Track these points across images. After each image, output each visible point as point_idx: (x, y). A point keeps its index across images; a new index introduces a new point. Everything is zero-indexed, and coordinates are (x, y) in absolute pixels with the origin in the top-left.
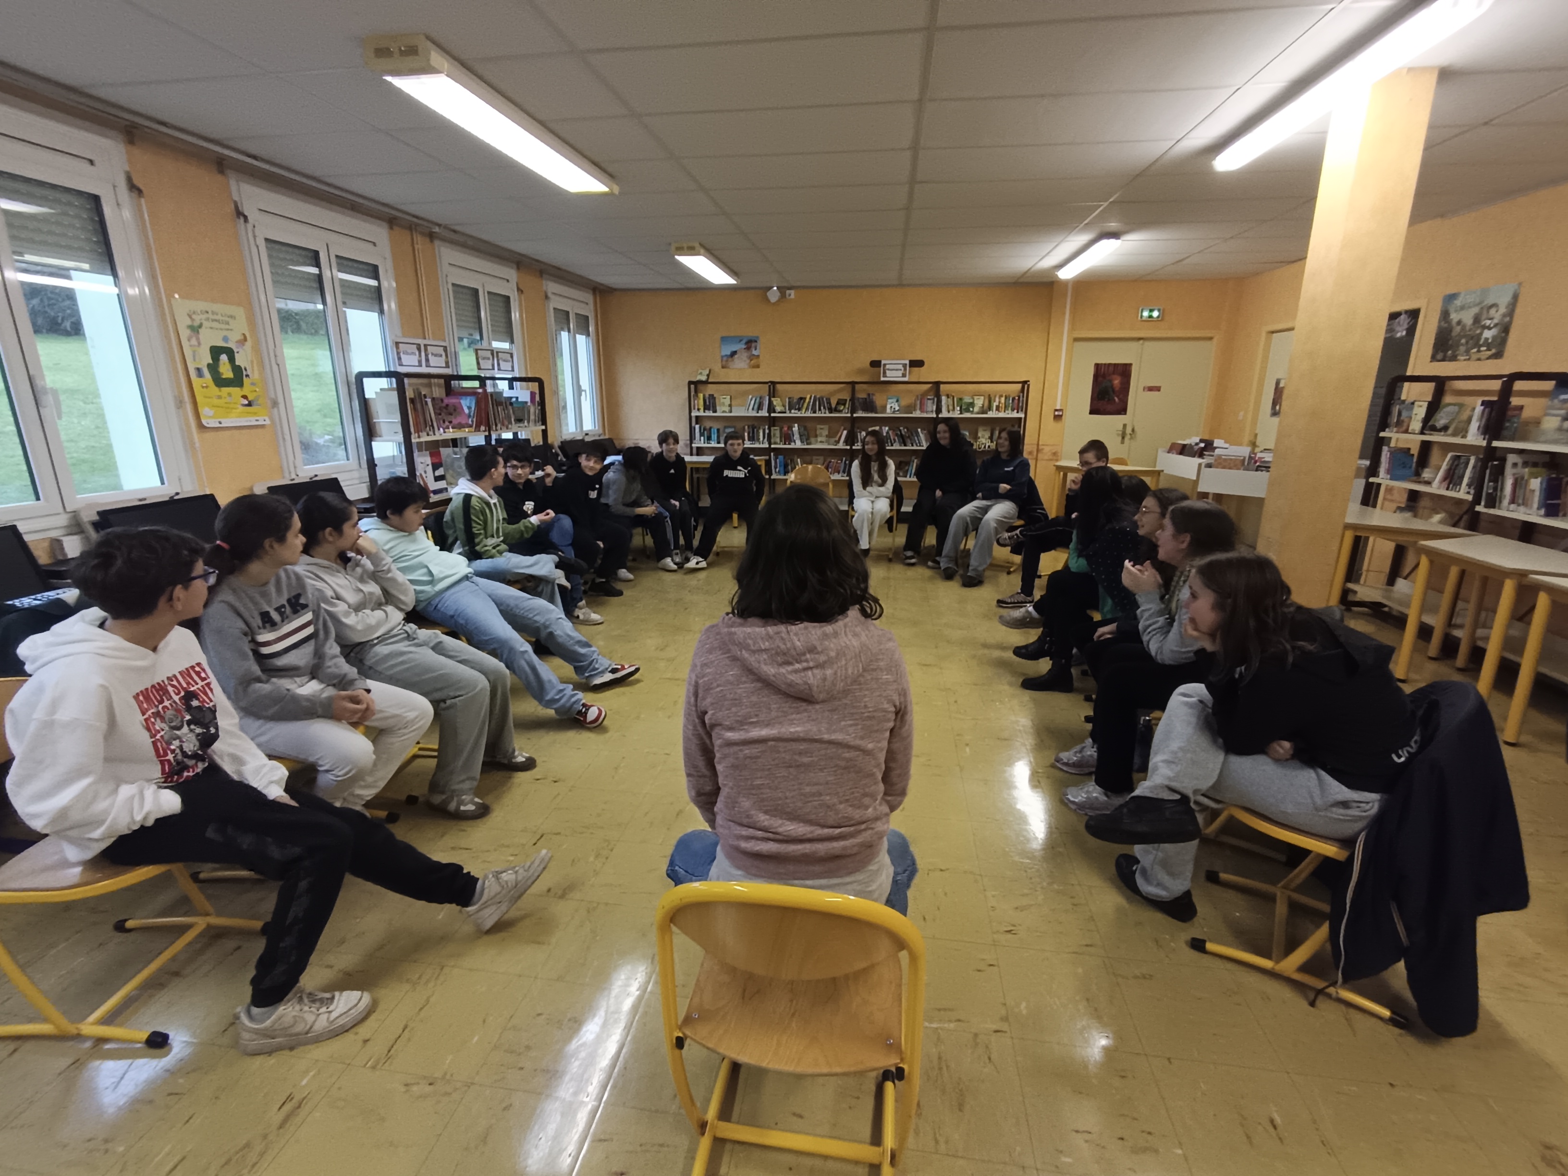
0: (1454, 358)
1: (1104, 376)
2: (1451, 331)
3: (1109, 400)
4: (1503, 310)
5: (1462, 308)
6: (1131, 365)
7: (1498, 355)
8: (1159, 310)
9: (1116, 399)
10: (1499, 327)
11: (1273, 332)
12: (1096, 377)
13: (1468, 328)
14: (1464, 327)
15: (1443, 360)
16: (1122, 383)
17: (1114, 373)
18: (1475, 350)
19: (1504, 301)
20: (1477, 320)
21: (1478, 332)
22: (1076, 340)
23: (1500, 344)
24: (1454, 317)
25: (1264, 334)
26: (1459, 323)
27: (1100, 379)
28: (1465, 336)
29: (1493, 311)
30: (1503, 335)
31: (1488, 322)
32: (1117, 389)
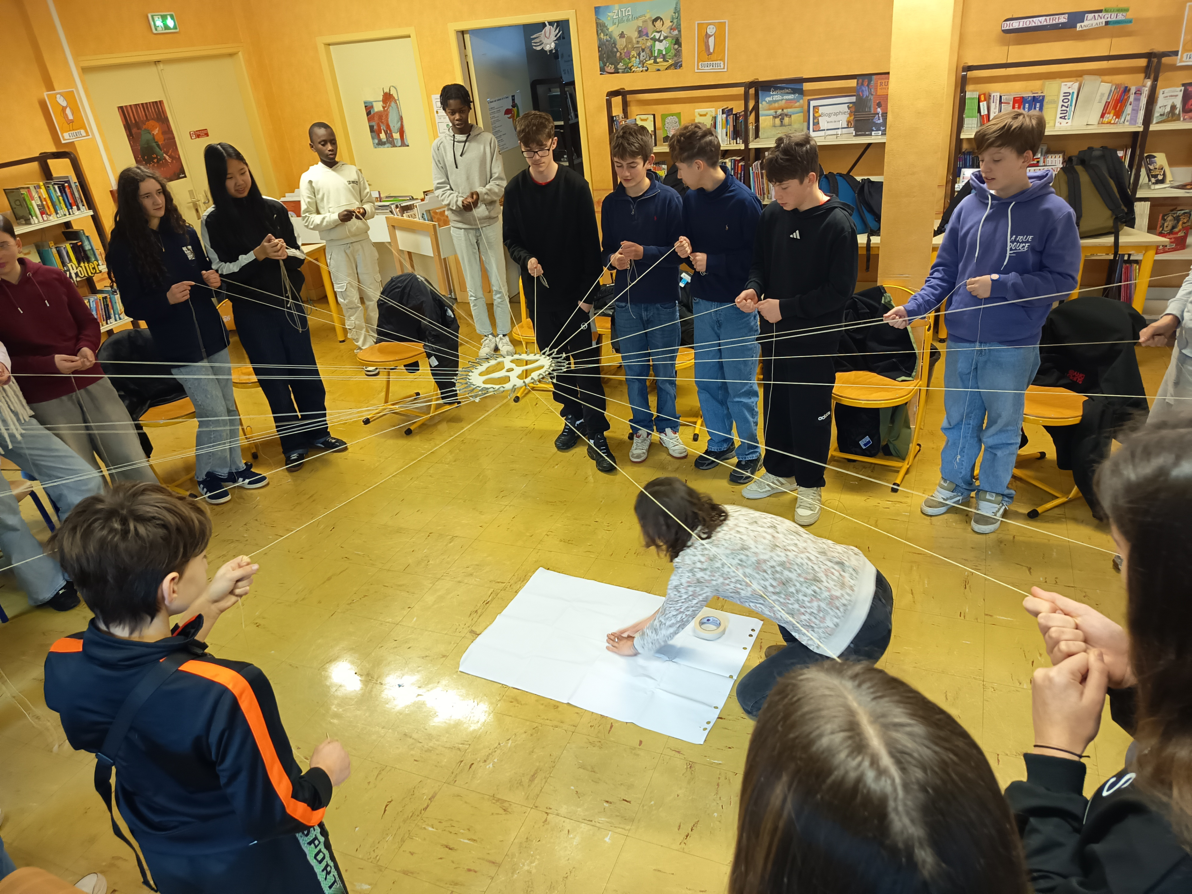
0: (628, 70)
1: (137, 125)
2: (615, 43)
3: (159, 161)
4: (668, 24)
5: (621, 21)
6: (161, 102)
7: (677, 65)
8: (172, 17)
9: (167, 158)
10: (669, 39)
11: (329, 45)
12: (128, 127)
13: (634, 41)
14: (629, 40)
15: (616, 72)
16: (164, 133)
17: (147, 120)
18: (652, 61)
19: (667, 15)
20: (641, 33)
21: (649, 43)
22: (85, 70)
23: (675, 55)
24: (614, 30)
25: (321, 48)
26: (622, 35)
27: (134, 131)
28: (634, 48)
29: (658, 23)
30: (676, 46)
31: (657, 35)
32: (160, 143)
